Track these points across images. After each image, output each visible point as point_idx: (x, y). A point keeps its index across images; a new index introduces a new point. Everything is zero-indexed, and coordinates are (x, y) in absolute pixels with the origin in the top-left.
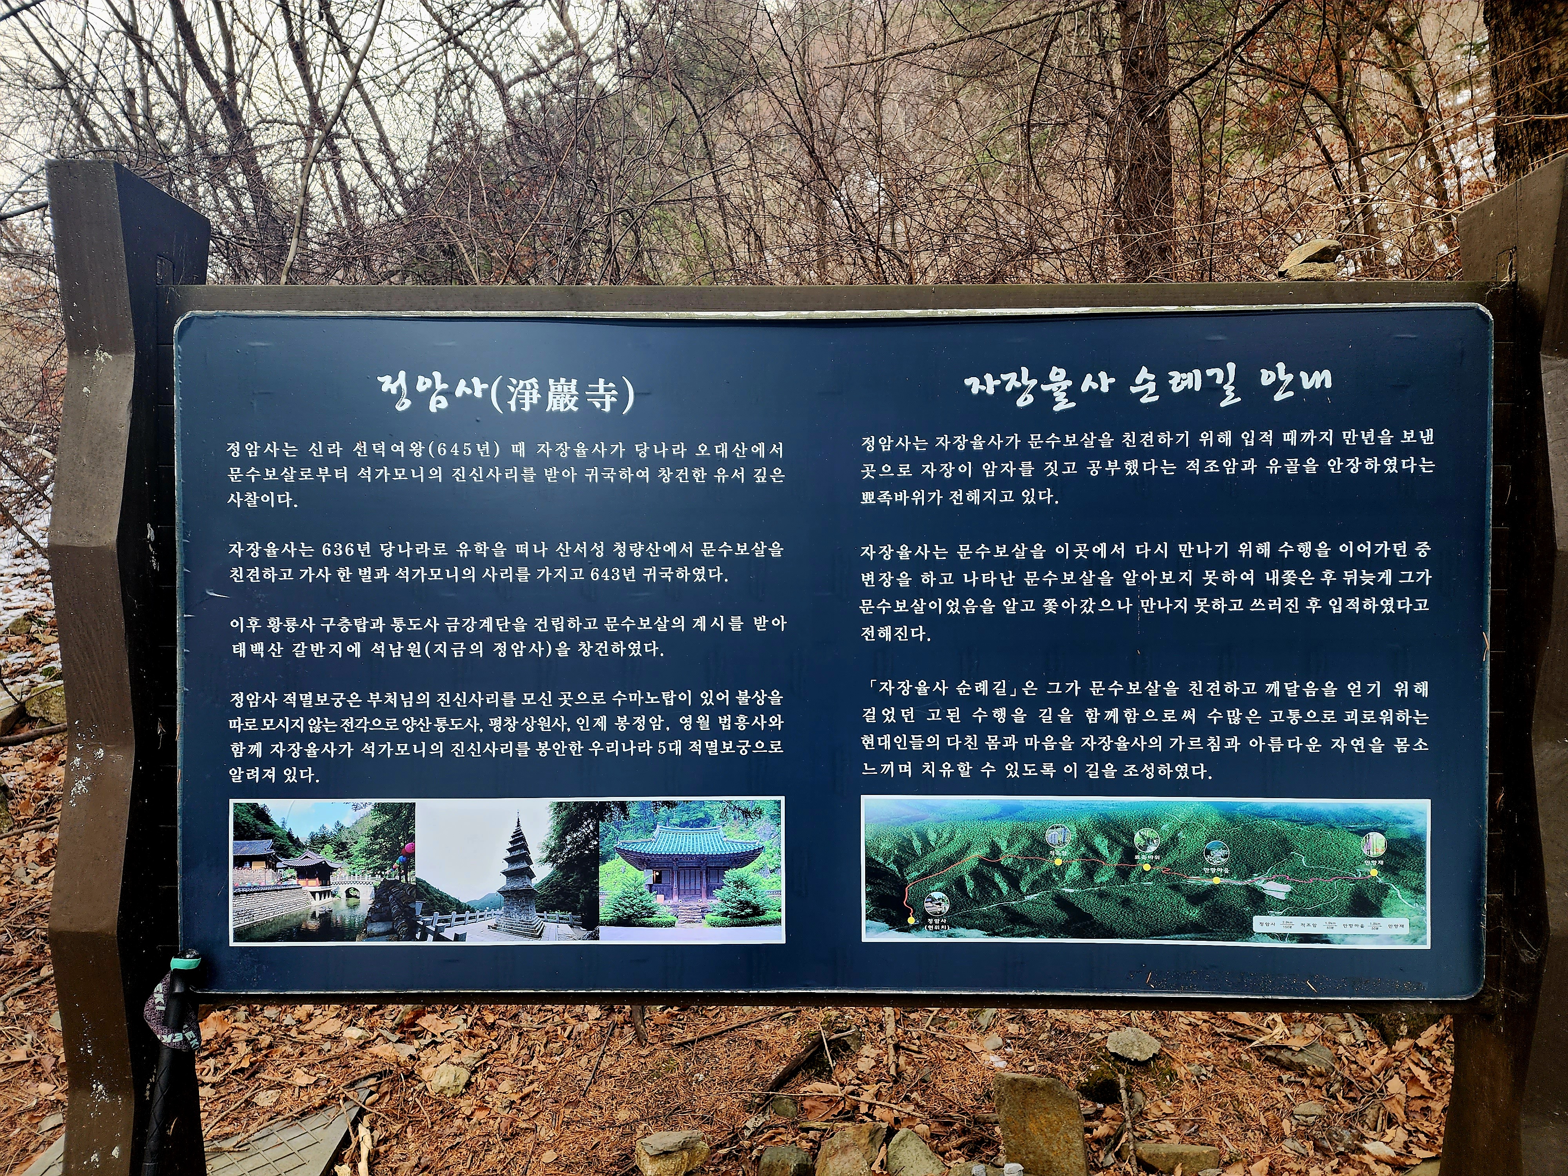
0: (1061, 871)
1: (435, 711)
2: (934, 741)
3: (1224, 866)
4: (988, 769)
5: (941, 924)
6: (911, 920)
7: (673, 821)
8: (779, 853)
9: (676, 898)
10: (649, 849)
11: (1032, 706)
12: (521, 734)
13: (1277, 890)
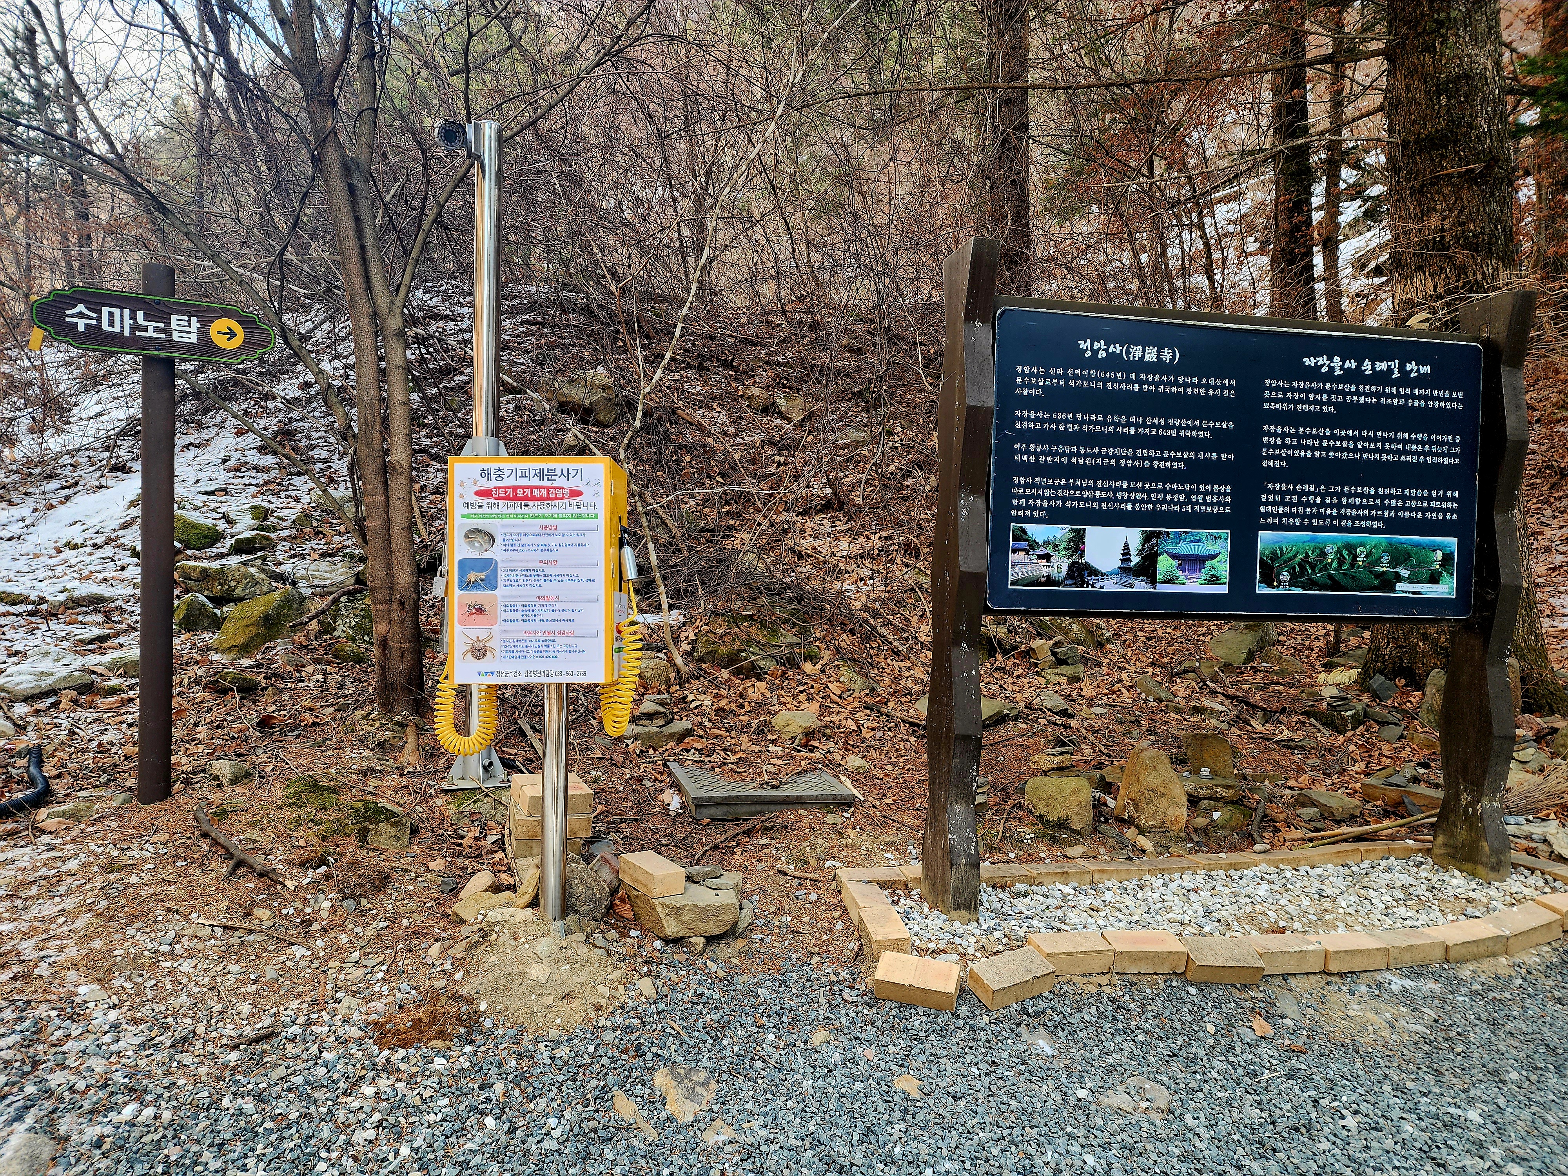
1: (1095, 488)
2: (1287, 509)
4: (1306, 521)
7: (1187, 540)
8: (1227, 554)
10: (1178, 551)
11: (1323, 496)
12: (1129, 500)
13: (1405, 573)
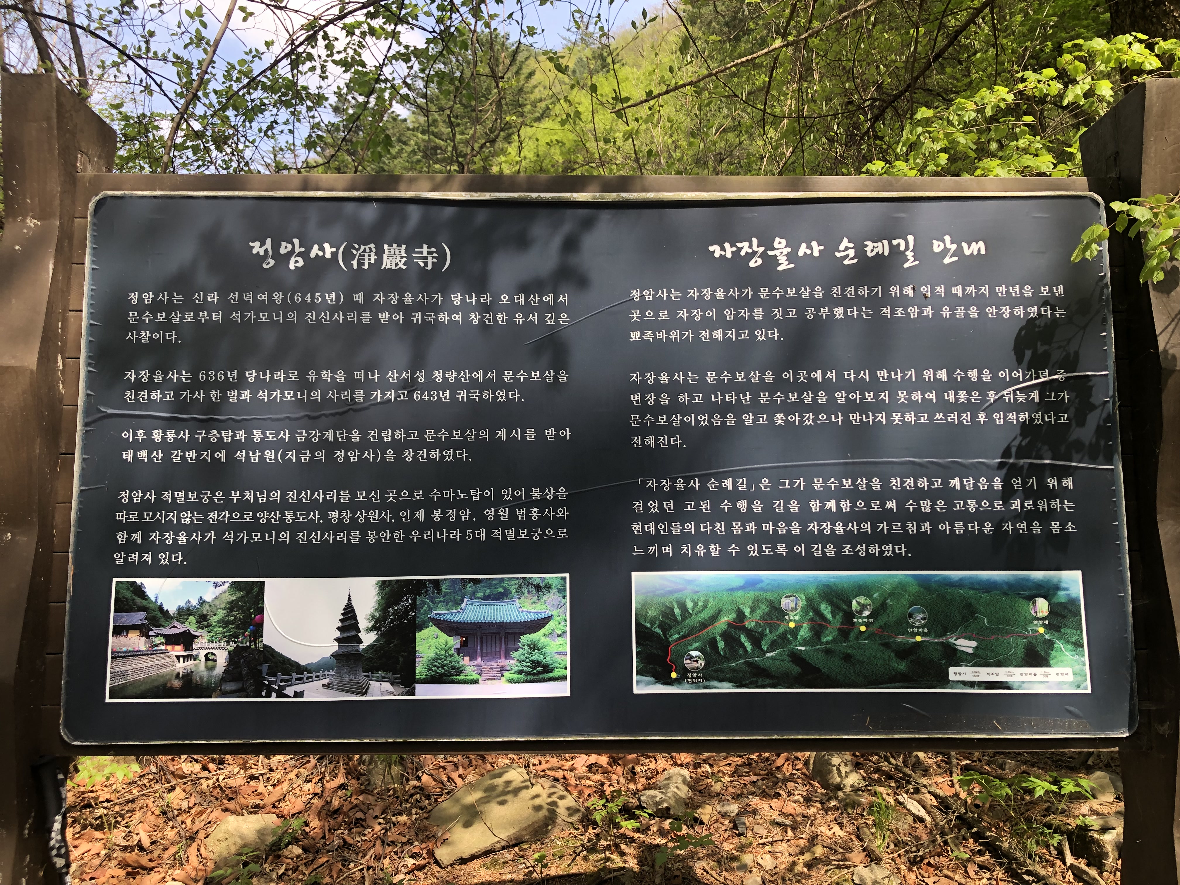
0: (794, 632)
1: (284, 506)
2: (690, 527)
3: (923, 627)
4: (734, 550)
5: (698, 677)
6: (674, 675)
7: (479, 595)
8: (565, 620)
9: (479, 659)
10: (457, 618)
11: (767, 499)
12: (353, 525)
13: (966, 645)
